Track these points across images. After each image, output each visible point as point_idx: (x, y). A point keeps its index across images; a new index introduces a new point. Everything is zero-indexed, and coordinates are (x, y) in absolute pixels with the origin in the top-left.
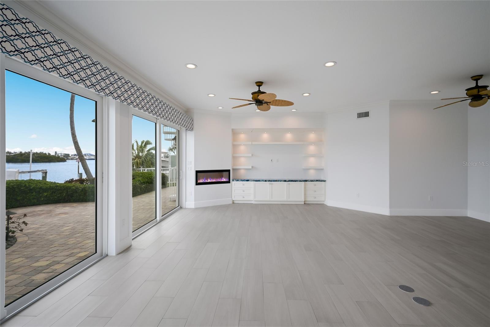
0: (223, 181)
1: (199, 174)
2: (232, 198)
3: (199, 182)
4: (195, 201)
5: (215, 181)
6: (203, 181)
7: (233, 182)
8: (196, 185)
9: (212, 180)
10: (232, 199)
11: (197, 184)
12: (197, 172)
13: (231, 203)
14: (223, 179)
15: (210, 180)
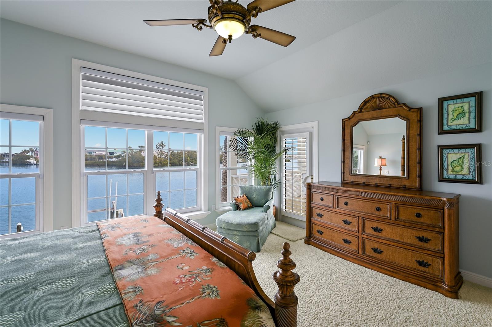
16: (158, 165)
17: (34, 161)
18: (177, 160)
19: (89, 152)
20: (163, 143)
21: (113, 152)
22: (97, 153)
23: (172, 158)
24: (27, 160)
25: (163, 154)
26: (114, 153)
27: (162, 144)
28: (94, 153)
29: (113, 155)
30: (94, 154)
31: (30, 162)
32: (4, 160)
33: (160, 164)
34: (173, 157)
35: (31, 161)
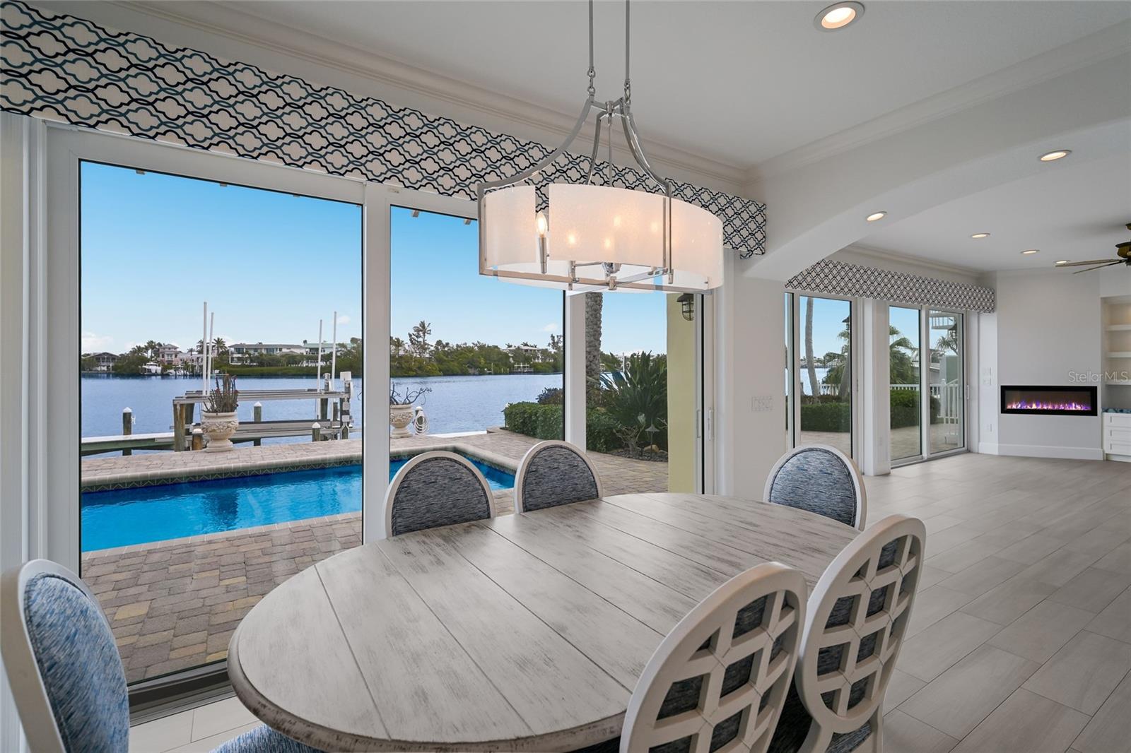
0: (1074, 409)
1: (1007, 393)
2: (1102, 448)
3: (1009, 407)
4: (999, 443)
5: (1050, 407)
6: (1020, 406)
7: (1105, 414)
8: (1002, 413)
9: (1042, 406)
10: (1103, 452)
11: (1004, 410)
12: (1004, 389)
13: (1101, 458)
14: (1074, 405)
15: (1037, 405)
16: (415, 373)
17: (158, 368)
18: (456, 364)
19: (267, 349)
20: (426, 326)
21: (317, 348)
22: (285, 350)
23: (446, 359)
24: (144, 366)
25: (426, 349)
26: (319, 350)
27: (424, 327)
28: (278, 351)
29: (318, 353)
30: (278, 353)
31: (149, 370)
32: (99, 369)
33: (419, 372)
34: (447, 357)
35: (151, 367)
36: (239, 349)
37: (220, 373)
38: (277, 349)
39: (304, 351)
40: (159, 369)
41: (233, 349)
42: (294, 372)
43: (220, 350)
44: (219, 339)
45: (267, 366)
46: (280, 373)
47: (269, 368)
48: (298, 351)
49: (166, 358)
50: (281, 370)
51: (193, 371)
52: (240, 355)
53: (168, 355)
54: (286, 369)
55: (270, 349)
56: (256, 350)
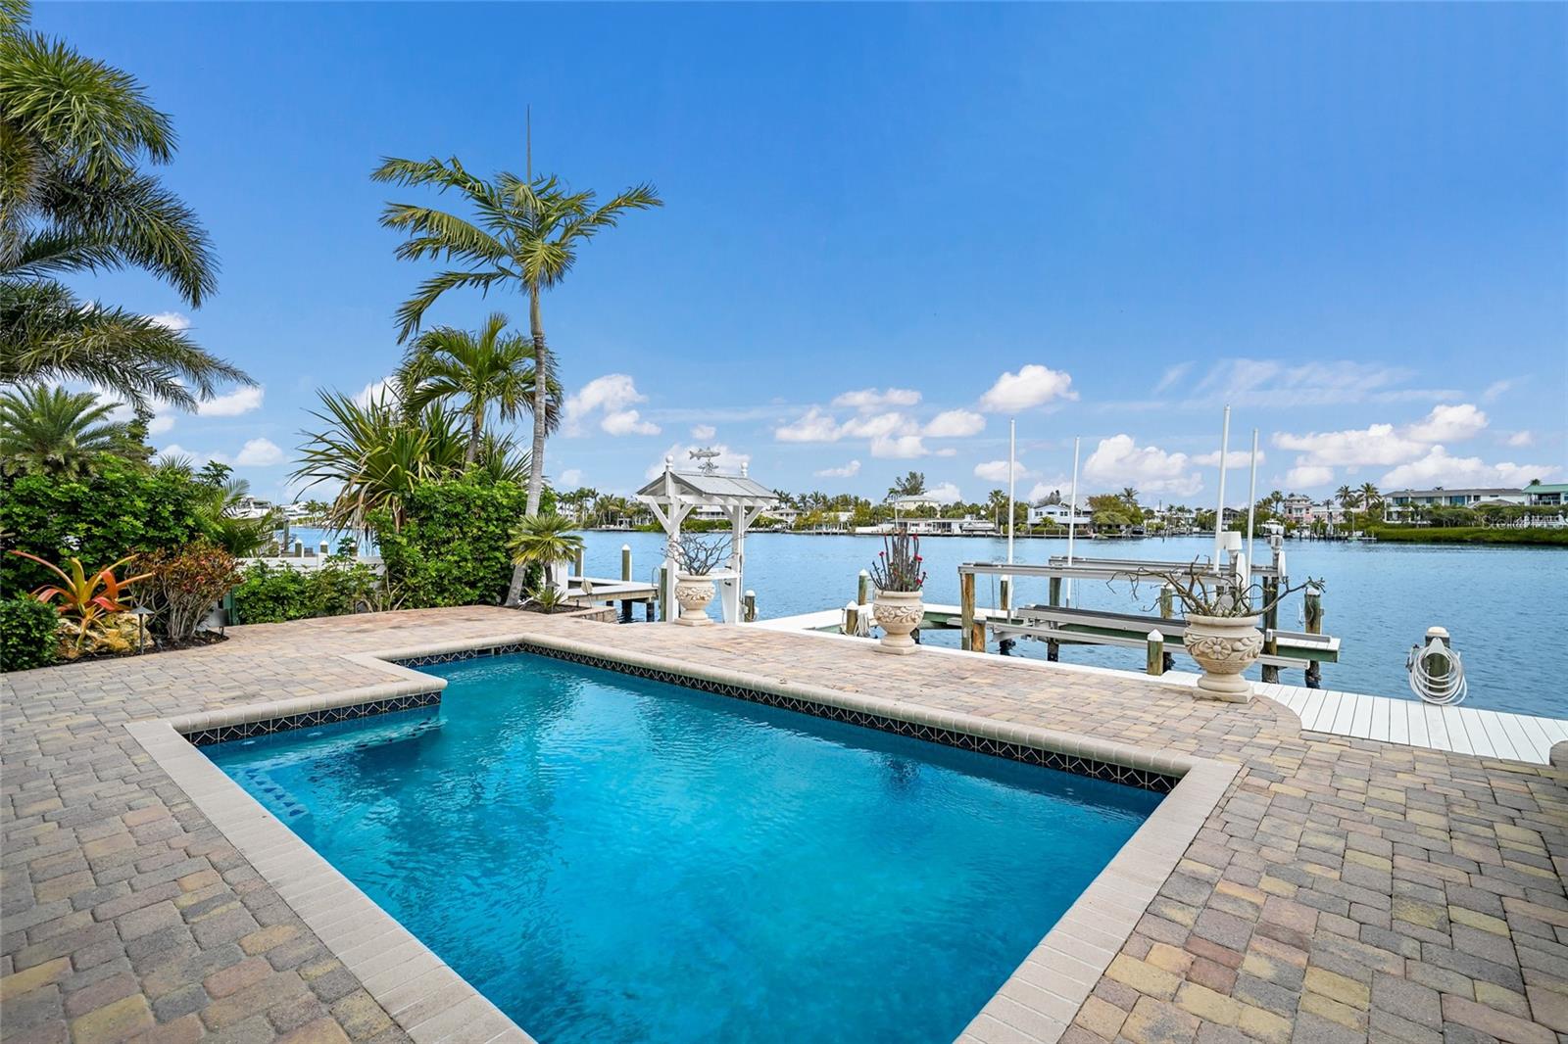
17: (1280, 526)
19: (1451, 497)
21: (1559, 494)
22: (1485, 499)
24: (1263, 525)
26: (1562, 497)
28: (1472, 501)
29: (1559, 503)
30: (1471, 505)
31: (1271, 530)
35: (1272, 526)
36: (1401, 500)
37: (1363, 536)
38: (1469, 497)
39: (1525, 500)
40: (1281, 529)
41: (1390, 500)
42: (1496, 537)
43: (1371, 502)
44: (1368, 485)
45: (1447, 526)
46: (1468, 538)
47: (1450, 528)
48: (1515, 500)
49: (1294, 514)
50: (1472, 533)
51: (1324, 533)
52: (1399, 509)
53: (1297, 509)
54: (1482, 531)
55: (1457, 498)
56: (1430, 500)
